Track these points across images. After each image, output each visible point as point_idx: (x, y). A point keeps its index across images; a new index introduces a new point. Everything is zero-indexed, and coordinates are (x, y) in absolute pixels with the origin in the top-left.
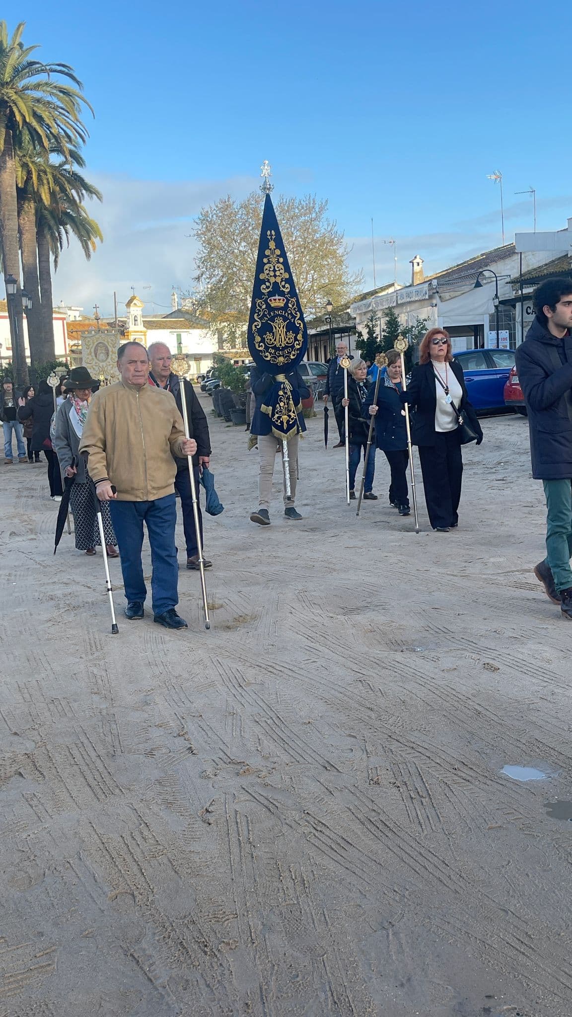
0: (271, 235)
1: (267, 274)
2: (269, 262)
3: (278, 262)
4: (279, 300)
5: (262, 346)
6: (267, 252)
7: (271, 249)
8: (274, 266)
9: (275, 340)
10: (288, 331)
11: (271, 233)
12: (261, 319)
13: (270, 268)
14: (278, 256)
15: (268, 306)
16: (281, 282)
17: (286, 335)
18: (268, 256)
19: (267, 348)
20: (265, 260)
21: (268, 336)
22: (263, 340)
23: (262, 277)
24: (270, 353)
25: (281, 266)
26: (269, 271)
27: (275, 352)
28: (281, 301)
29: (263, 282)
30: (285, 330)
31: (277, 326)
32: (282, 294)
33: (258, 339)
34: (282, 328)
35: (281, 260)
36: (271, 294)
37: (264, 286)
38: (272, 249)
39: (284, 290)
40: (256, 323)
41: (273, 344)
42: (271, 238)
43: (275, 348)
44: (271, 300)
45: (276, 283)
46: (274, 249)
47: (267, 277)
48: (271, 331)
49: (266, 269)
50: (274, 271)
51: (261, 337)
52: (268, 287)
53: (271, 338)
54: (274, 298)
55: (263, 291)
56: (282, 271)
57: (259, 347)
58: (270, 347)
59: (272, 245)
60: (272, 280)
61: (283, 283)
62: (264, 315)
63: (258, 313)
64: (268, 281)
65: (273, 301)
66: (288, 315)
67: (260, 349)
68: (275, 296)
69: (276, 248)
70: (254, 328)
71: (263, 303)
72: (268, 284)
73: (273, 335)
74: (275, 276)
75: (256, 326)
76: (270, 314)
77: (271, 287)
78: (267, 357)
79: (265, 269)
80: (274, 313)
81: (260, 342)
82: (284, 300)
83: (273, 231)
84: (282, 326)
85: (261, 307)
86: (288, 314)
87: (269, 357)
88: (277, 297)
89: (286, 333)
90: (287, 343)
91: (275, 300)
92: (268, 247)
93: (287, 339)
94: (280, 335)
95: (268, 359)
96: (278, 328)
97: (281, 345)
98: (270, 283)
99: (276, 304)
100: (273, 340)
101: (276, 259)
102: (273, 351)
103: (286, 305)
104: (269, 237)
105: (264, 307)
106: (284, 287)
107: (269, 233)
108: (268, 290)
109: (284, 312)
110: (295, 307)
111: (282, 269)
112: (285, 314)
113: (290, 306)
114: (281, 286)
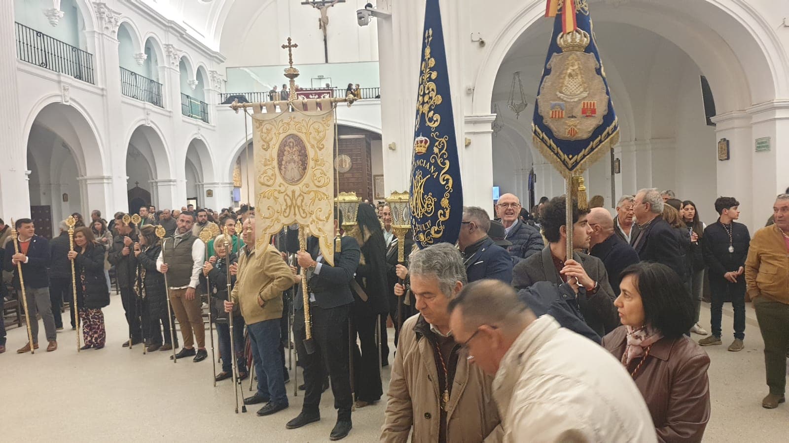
0: (428, 36)
3: (430, 80)
4: (421, 142)
8: (425, 88)
10: (426, 193)
11: (428, 32)
14: (430, 69)
16: (429, 112)
17: (423, 199)
25: (432, 85)
28: (423, 144)
30: (422, 191)
32: (427, 132)
34: (419, 187)
35: (434, 75)
38: (427, 59)
39: (431, 124)
42: (428, 41)
45: (423, 116)
46: (429, 59)
50: (424, 94)
56: (433, 94)
59: (427, 52)
60: (421, 110)
61: (431, 114)
66: (430, 167)
68: (420, 137)
69: (431, 57)
74: (423, 103)
80: (417, 164)
82: (426, 143)
83: (430, 30)
84: (420, 184)
86: (431, 165)
89: (423, 195)
90: (426, 211)
93: (425, 206)
94: (416, 199)
96: (416, 187)
99: (419, 150)
103: (430, 150)
106: (431, 120)
109: (425, 161)
110: (443, 151)
111: (433, 90)
112: (426, 164)
113: (436, 150)
114: (427, 120)
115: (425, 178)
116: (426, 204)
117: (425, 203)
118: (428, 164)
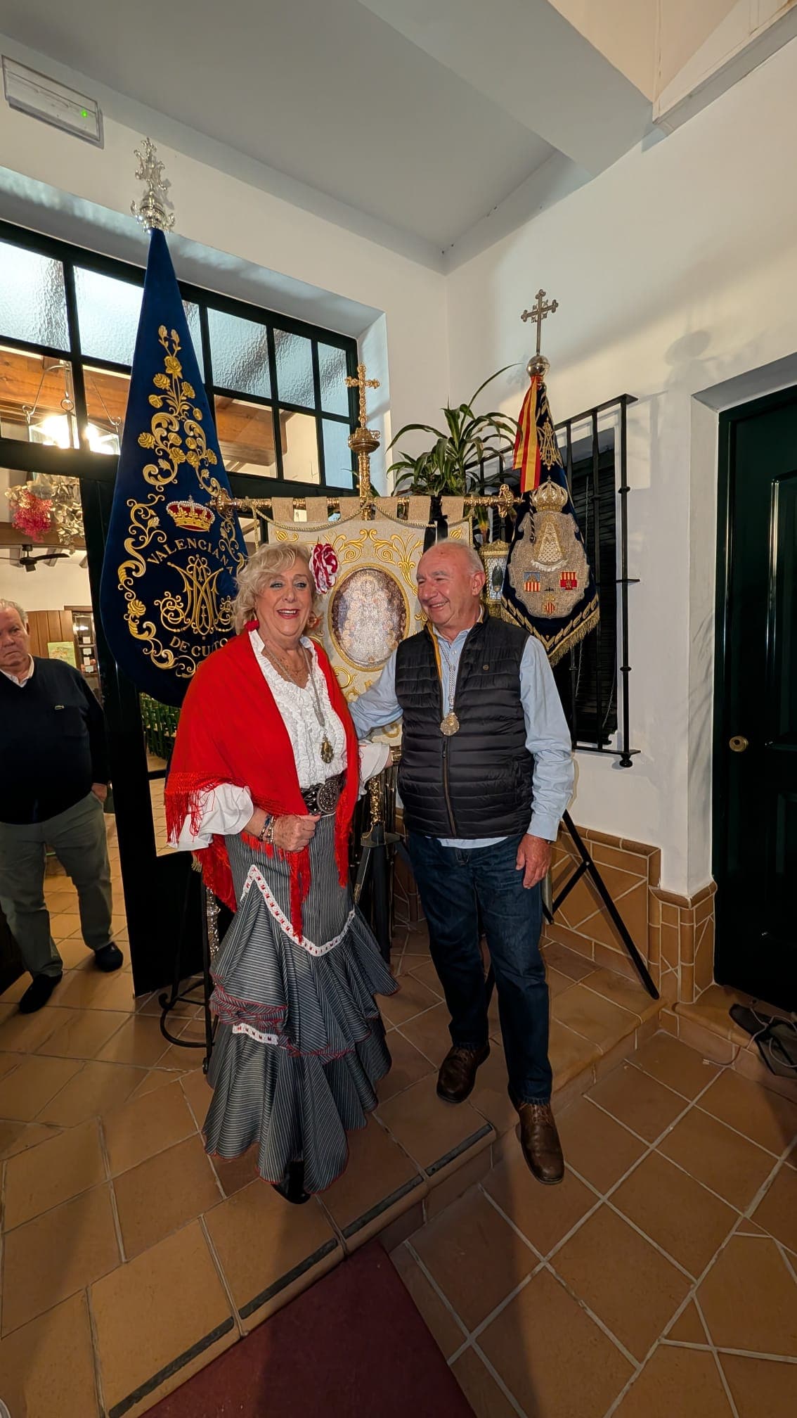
0: (169, 339)
1: (163, 439)
2: (165, 408)
3: (191, 416)
5: (149, 629)
6: (162, 381)
7: (170, 376)
8: (181, 424)
9: (189, 615)
11: (169, 334)
12: (145, 553)
13: (171, 423)
14: (189, 400)
15: (167, 523)
16: (200, 469)
17: (218, 603)
18: (164, 392)
19: (164, 637)
20: (155, 400)
21: (169, 605)
22: (152, 614)
23: (146, 441)
24: (176, 652)
25: (199, 430)
26: (168, 431)
27: (189, 649)
29: (151, 456)
30: (214, 589)
31: (194, 579)
32: (203, 498)
33: (136, 608)
34: (206, 584)
35: (198, 413)
36: (173, 492)
37: (149, 469)
38: (175, 377)
39: (210, 490)
40: (129, 564)
41: (182, 624)
42: (171, 347)
43: (188, 635)
44: (175, 509)
45: (185, 466)
46: (180, 379)
47: (162, 446)
48: (177, 588)
49: (159, 425)
50: (182, 433)
51: (148, 602)
52: (165, 474)
53: (176, 607)
54: (182, 503)
55: (151, 481)
56: (202, 442)
57: (141, 631)
58: (176, 634)
59: (174, 366)
60: (178, 457)
61: (206, 474)
62: (155, 546)
63: (136, 537)
64: (166, 456)
65: (182, 513)
66: (221, 557)
67: (144, 637)
68: (187, 499)
69: (185, 380)
70: (122, 575)
71: (151, 512)
72: (164, 465)
73: (185, 600)
74: (185, 448)
75: (129, 571)
76: (172, 546)
77: (174, 475)
78: (165, 660)
79: (154, 424)
80: (186, 543)
81: (142, 619)
82: (209, 516)
83: (174, 332)
84: (207, 581)
85: (145, 523)
86: (221, 553)
87: (172, 660)
88: (191, 504)
89: (218, 598)
90: (220, 625)
91: (188, 510)
92: (162, 369)
93: (219, 616)
94: (203, 602)
95: (170, 664)
96: (195, 582)
97: (204, 629)
98: (170, 462)
99: (190, 522)
100: (182, 616)
101: (187, 408)
102: (182, 645)
103: (215, 527)
104: (166, 345)
105: (154, 522)
106: (208, 484)
107: (163, 331)
108: (167, 481)
109: (210, 545)
110: (233, 539)
111: (200, 436)
112: (213, 550)
113: (224, 534)
114: (201, 480)
115: (217, 572)
116: (221, 613)
117: (219, 612)
118: (217, 550)
